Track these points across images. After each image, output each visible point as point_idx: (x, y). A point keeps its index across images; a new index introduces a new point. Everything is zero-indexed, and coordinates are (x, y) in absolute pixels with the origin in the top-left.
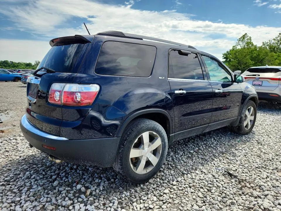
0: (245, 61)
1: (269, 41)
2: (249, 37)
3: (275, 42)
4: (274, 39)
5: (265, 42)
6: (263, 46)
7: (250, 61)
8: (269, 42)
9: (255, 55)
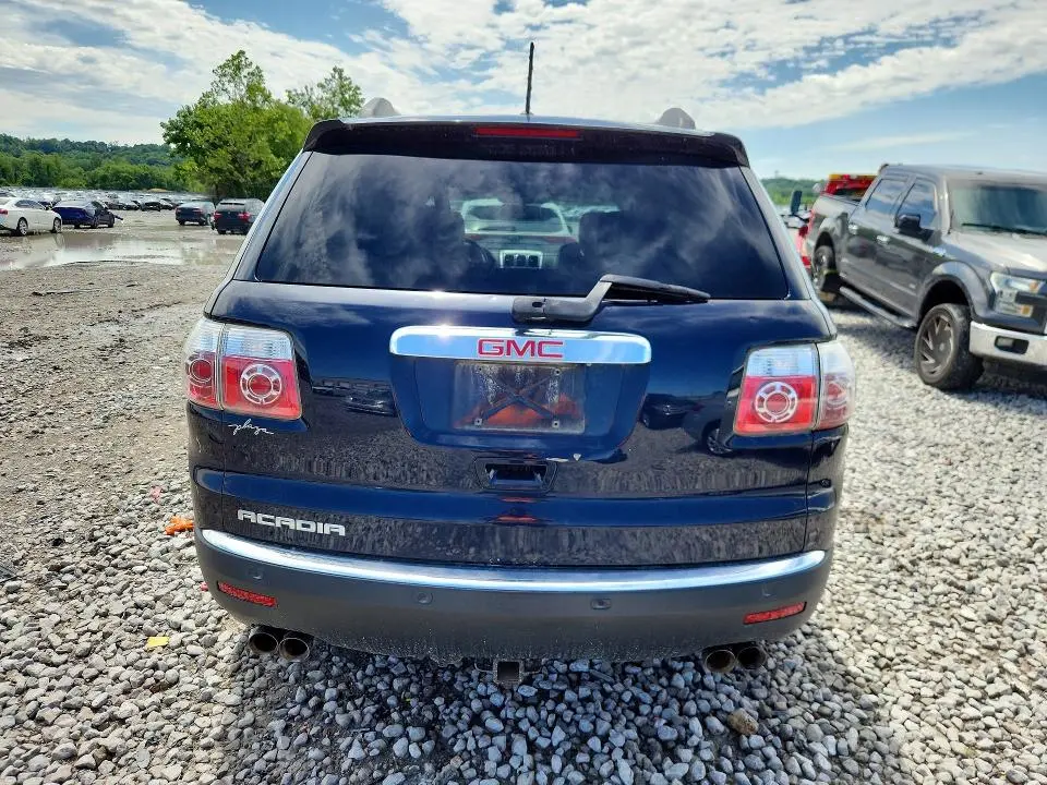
0: (253, 156)
1: (306, 88)
2: (254, 67)
3: (325, 95)
4: (321, 86)
5: (294, 93)
6: (291, 105)
7: (272, 155)
8: (304, 91)
9: (282, 136)
